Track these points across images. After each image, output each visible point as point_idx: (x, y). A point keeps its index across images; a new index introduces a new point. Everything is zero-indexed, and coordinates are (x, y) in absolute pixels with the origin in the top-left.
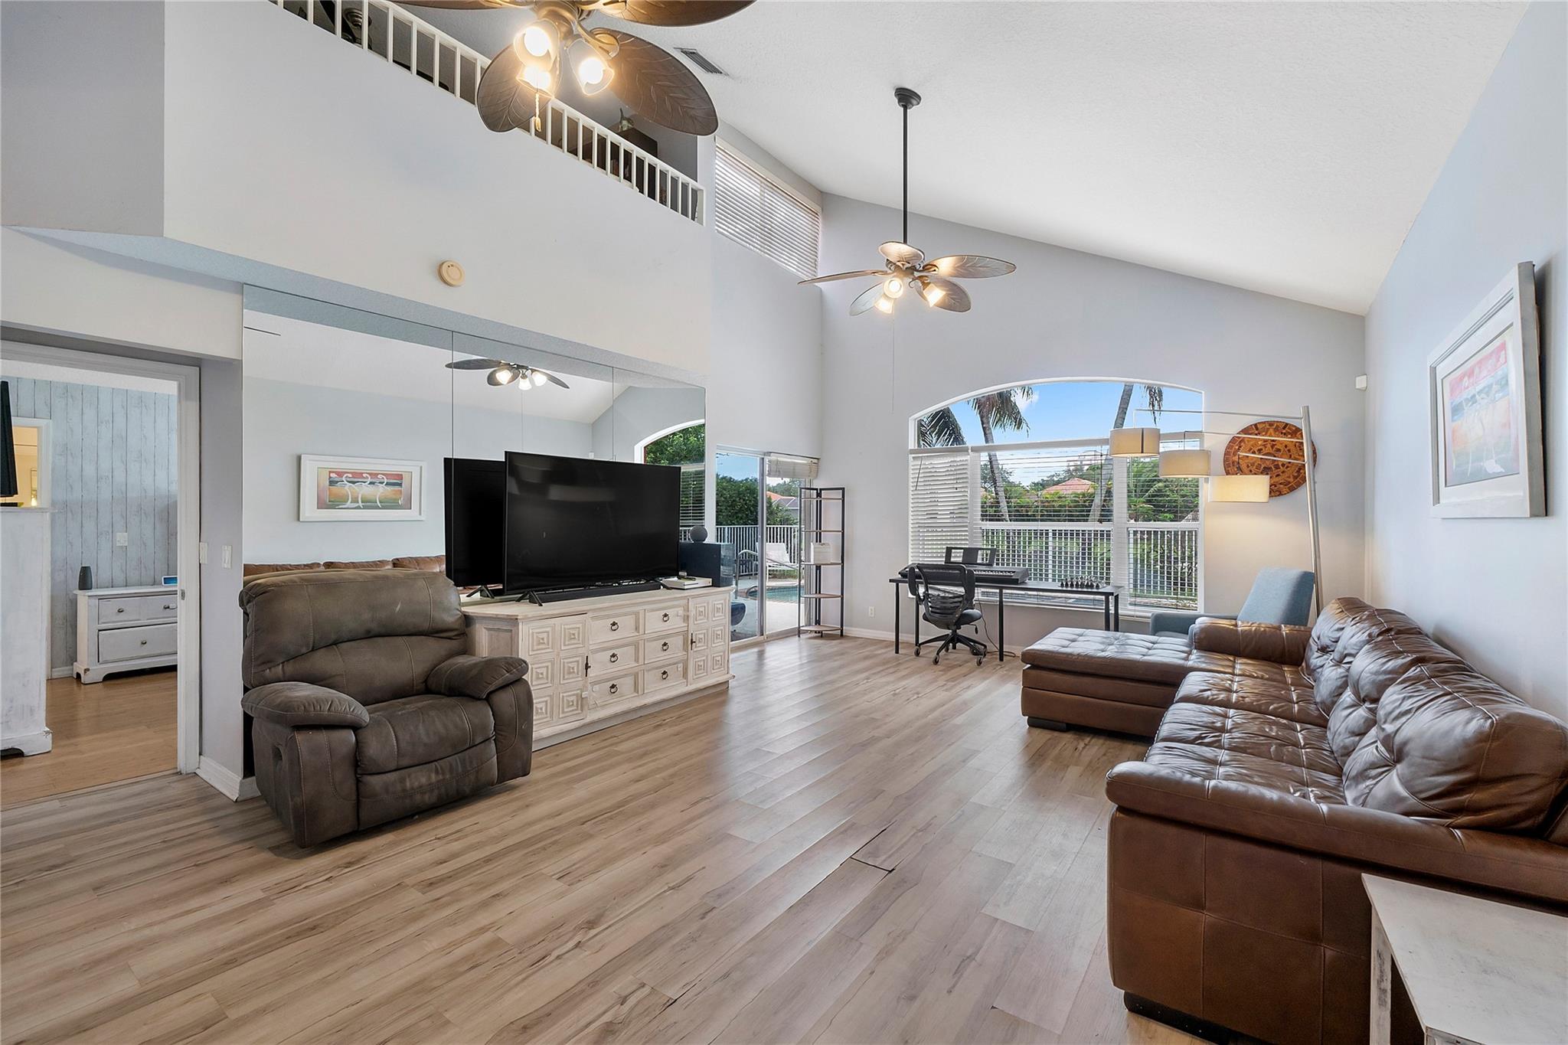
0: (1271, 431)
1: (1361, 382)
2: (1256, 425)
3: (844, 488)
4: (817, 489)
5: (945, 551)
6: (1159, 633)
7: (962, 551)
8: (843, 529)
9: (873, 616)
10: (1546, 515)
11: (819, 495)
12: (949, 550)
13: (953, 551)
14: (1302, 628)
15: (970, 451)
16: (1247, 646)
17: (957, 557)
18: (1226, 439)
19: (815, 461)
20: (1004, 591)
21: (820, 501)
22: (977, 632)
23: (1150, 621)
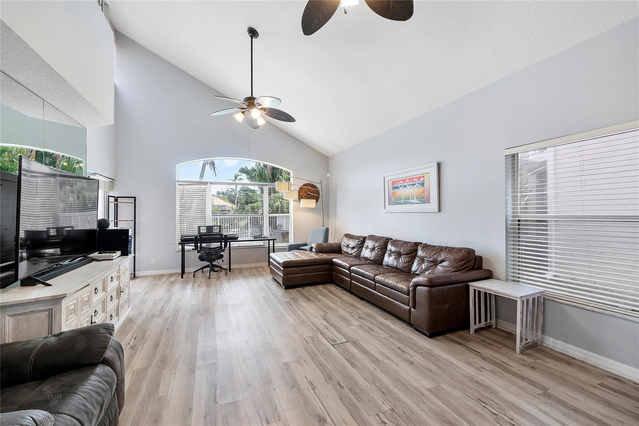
0: (310, 186)
1: (328, 175)
2: (306, 184)
3: (135, 197)
4: (115, 197)
5: (197, 228)
6: (291, 251)
7: (206, 227)
8: (135, 219)
9: (154, 263)
10: (440, 211)
11: (116, 200)
12: (199, 227)
13: (201, 227)
14: (327, 243)
15: (209, 183)
16: (329, 250)
17: (203, 230)
18: (299, 187)
19: (112, 181)
20: (231, 243)
21: (117, 204)
22: (223, 261)
23: (287, 247)
